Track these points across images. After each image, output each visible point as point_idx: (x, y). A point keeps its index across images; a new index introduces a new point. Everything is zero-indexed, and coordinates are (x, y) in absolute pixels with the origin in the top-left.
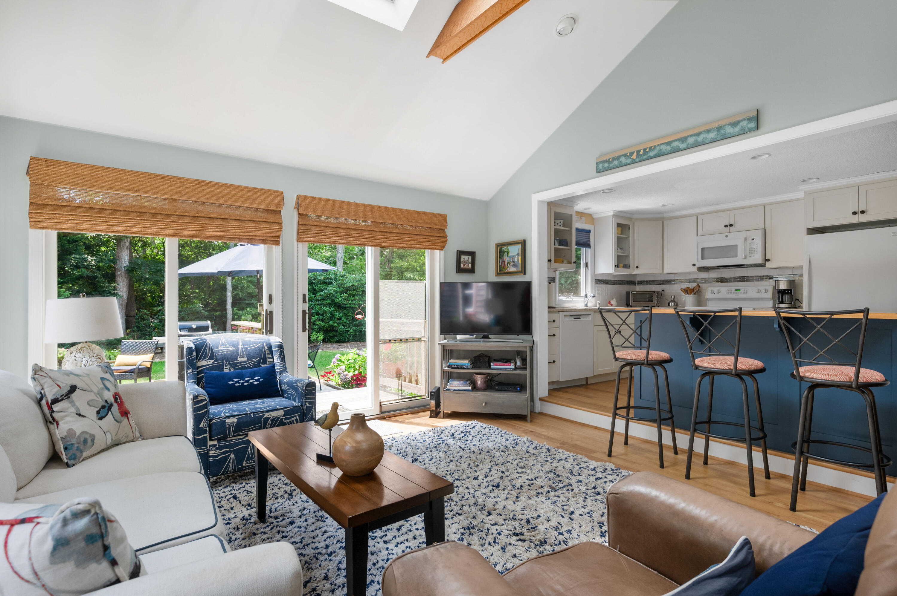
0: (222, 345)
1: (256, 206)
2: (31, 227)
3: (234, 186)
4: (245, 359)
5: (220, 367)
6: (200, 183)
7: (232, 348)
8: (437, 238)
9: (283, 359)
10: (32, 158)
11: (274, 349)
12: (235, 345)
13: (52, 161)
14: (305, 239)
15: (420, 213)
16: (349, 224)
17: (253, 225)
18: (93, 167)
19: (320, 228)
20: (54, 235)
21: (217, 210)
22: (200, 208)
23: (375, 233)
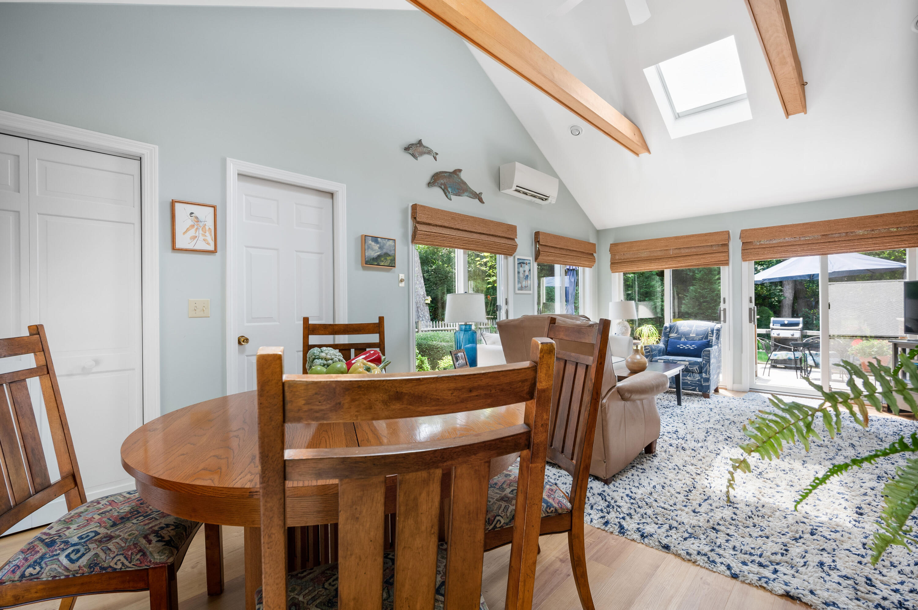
0: (684, 326)
1: (709, 244)
2: (613, 272)
3: (696, 235)
4: (694, 335)
5: (680, 338)
6: (677, 238)
7: (688, 329)
8: (905, 237)
9: (718, 338)
10: (611, 244)
11: (715, 331)
12: (691, 327)
13: (617, 244)
14: (748, 259)
15: (877, 216)
16: (787, 242)
17: (708, 256)
18: (630, 242)
19: (760, 250)
20: (622, 273)
21: (687, 251)
22: (677, 251)
23: (814, 245)
